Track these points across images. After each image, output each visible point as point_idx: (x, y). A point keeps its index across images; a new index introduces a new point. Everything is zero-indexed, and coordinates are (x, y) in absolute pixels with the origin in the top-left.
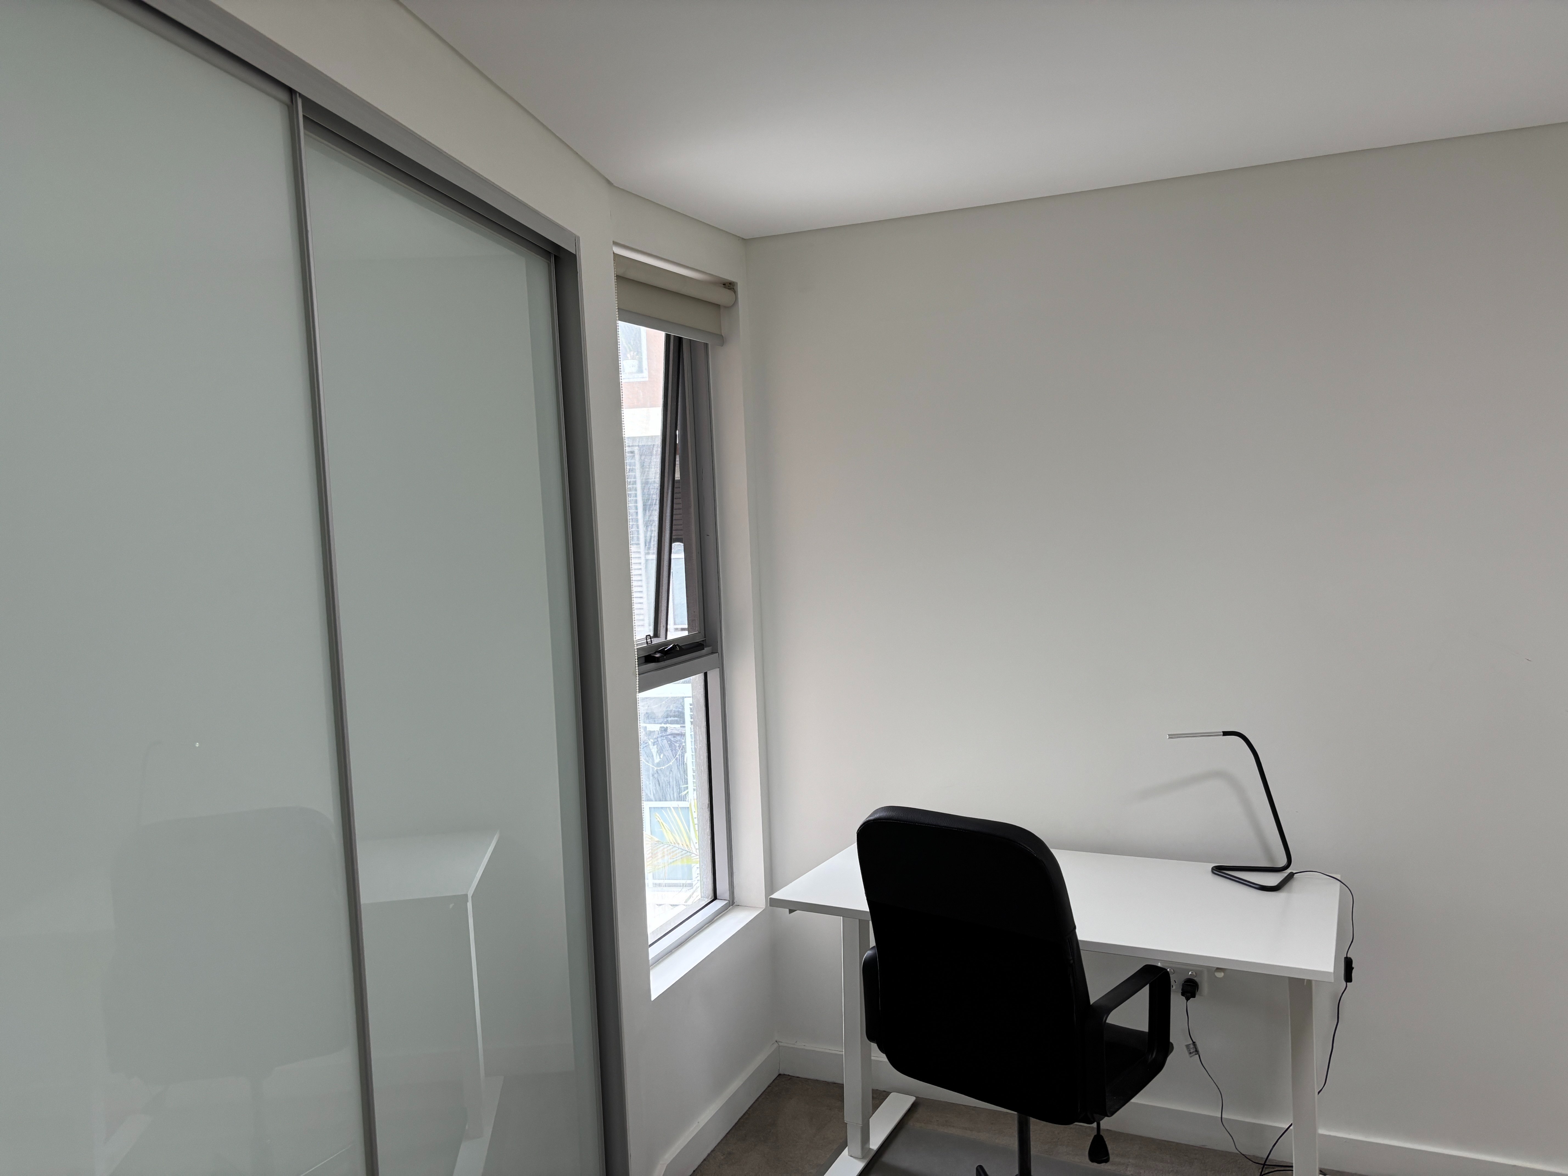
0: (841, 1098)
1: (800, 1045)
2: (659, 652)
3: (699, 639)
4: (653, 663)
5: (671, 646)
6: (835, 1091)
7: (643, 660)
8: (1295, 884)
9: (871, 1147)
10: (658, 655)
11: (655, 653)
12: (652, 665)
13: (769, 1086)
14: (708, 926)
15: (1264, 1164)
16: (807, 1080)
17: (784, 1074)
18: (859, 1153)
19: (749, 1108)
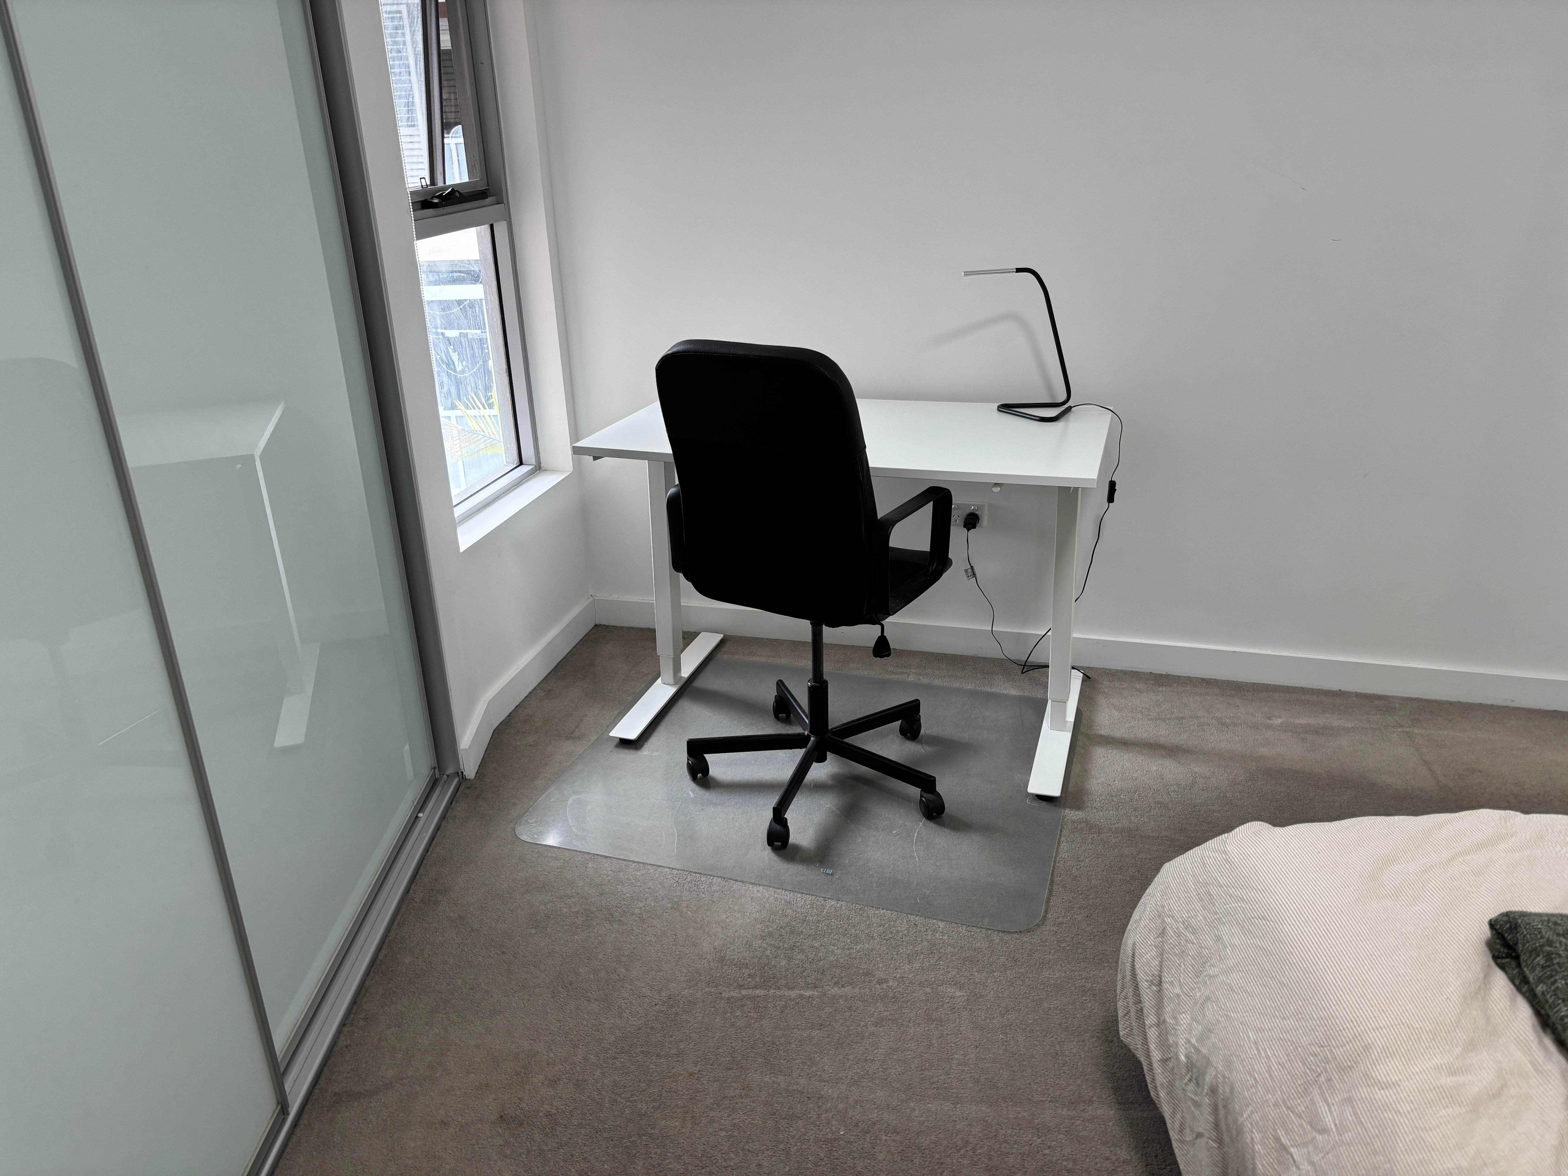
0: (654, 640)
1: (615, 597)
2: (437, 197)
3: (482, 187)
4: (431, 210)
5: (450, 190)
6: (648, 635)
7: (419, 205)
8: (1071, 416)
9: (683, 675)
10: (436, 201)
11: (432, 198)
12: (430, 212)
13: (586, 635)
14: (515, 488)
15: (1024, 666)
16: (622, 628)
17: (601, 625)
18: (671, 680)
19: (568, 654)
